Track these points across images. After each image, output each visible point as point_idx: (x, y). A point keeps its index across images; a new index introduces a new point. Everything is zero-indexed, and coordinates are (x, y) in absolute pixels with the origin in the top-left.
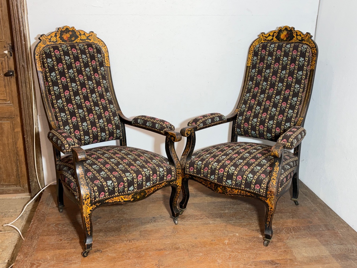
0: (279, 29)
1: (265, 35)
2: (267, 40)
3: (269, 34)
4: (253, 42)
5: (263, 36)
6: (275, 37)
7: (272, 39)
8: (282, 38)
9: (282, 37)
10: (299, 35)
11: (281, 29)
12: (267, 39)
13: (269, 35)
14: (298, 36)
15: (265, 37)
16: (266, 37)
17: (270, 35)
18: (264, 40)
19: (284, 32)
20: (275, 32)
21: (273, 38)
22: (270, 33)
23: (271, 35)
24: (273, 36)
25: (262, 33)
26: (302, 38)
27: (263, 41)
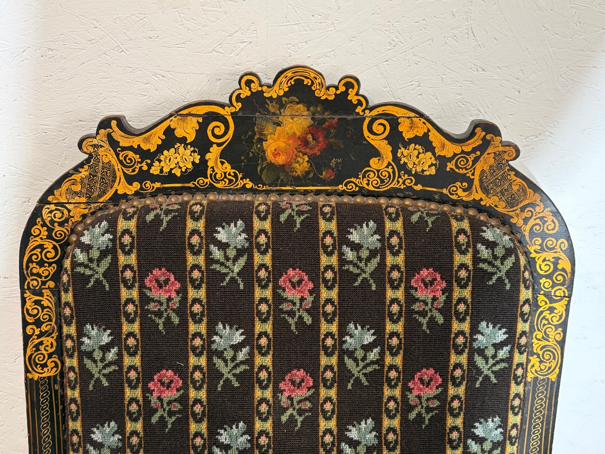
0: (246, 93)
1: (135, 142)
2: (154, 178)
3: (169, 132)
4: (43, 201)
5: (114, 143)
6: (215, 151)
7: (200, 169)
8: (281, 160)
9: (276, 154)
10: (416, 140)
11: (255, 87)
12: (155, 171)
13: (170, 140)
14: (406, 144)
15: (138, 150)
16: (146, 155)
17: (179, 133)
18: (130, 180)
19: (287, 112)
20: (210, 117)
21: (204, 162)
22: (173, 123)
23: (183, 140)
24: (202, 144)
25: (105, 124)
26: (443, 160)
27: (122, 187)
